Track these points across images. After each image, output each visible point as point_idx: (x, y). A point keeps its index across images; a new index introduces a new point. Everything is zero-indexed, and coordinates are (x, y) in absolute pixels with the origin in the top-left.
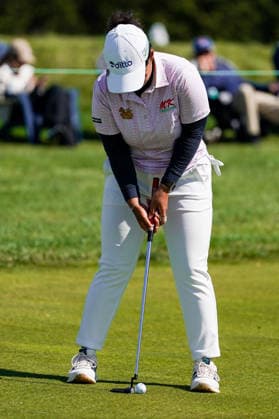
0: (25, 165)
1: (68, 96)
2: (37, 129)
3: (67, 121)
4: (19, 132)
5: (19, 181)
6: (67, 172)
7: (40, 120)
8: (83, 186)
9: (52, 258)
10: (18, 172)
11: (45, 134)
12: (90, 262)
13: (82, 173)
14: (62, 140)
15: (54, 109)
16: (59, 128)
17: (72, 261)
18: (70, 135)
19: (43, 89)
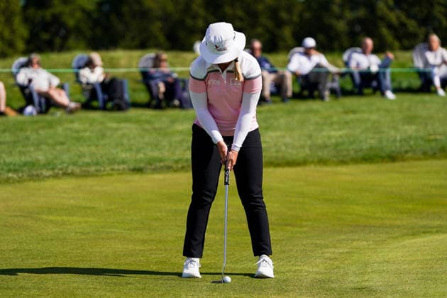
0: (92, 122)
1: (122, 83)
2: (105, 102)
3: (122, 98)
4: (95, 104)
5: (85, 130)
6: (114, 125)
7: (106, 97)
8: (120, 133)
9: (85, 171)
10: (87, 126)
11: (110, 105)
12: (105, 173)
13: (123, 125)
14: (119, 108)
15: (114, 90)
16: (117, 101)
17: (96, 173)
18: (124, 105)
19: (108, 80)
